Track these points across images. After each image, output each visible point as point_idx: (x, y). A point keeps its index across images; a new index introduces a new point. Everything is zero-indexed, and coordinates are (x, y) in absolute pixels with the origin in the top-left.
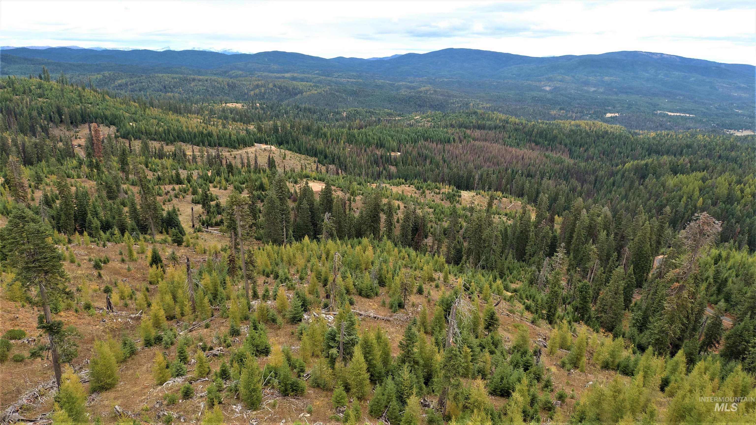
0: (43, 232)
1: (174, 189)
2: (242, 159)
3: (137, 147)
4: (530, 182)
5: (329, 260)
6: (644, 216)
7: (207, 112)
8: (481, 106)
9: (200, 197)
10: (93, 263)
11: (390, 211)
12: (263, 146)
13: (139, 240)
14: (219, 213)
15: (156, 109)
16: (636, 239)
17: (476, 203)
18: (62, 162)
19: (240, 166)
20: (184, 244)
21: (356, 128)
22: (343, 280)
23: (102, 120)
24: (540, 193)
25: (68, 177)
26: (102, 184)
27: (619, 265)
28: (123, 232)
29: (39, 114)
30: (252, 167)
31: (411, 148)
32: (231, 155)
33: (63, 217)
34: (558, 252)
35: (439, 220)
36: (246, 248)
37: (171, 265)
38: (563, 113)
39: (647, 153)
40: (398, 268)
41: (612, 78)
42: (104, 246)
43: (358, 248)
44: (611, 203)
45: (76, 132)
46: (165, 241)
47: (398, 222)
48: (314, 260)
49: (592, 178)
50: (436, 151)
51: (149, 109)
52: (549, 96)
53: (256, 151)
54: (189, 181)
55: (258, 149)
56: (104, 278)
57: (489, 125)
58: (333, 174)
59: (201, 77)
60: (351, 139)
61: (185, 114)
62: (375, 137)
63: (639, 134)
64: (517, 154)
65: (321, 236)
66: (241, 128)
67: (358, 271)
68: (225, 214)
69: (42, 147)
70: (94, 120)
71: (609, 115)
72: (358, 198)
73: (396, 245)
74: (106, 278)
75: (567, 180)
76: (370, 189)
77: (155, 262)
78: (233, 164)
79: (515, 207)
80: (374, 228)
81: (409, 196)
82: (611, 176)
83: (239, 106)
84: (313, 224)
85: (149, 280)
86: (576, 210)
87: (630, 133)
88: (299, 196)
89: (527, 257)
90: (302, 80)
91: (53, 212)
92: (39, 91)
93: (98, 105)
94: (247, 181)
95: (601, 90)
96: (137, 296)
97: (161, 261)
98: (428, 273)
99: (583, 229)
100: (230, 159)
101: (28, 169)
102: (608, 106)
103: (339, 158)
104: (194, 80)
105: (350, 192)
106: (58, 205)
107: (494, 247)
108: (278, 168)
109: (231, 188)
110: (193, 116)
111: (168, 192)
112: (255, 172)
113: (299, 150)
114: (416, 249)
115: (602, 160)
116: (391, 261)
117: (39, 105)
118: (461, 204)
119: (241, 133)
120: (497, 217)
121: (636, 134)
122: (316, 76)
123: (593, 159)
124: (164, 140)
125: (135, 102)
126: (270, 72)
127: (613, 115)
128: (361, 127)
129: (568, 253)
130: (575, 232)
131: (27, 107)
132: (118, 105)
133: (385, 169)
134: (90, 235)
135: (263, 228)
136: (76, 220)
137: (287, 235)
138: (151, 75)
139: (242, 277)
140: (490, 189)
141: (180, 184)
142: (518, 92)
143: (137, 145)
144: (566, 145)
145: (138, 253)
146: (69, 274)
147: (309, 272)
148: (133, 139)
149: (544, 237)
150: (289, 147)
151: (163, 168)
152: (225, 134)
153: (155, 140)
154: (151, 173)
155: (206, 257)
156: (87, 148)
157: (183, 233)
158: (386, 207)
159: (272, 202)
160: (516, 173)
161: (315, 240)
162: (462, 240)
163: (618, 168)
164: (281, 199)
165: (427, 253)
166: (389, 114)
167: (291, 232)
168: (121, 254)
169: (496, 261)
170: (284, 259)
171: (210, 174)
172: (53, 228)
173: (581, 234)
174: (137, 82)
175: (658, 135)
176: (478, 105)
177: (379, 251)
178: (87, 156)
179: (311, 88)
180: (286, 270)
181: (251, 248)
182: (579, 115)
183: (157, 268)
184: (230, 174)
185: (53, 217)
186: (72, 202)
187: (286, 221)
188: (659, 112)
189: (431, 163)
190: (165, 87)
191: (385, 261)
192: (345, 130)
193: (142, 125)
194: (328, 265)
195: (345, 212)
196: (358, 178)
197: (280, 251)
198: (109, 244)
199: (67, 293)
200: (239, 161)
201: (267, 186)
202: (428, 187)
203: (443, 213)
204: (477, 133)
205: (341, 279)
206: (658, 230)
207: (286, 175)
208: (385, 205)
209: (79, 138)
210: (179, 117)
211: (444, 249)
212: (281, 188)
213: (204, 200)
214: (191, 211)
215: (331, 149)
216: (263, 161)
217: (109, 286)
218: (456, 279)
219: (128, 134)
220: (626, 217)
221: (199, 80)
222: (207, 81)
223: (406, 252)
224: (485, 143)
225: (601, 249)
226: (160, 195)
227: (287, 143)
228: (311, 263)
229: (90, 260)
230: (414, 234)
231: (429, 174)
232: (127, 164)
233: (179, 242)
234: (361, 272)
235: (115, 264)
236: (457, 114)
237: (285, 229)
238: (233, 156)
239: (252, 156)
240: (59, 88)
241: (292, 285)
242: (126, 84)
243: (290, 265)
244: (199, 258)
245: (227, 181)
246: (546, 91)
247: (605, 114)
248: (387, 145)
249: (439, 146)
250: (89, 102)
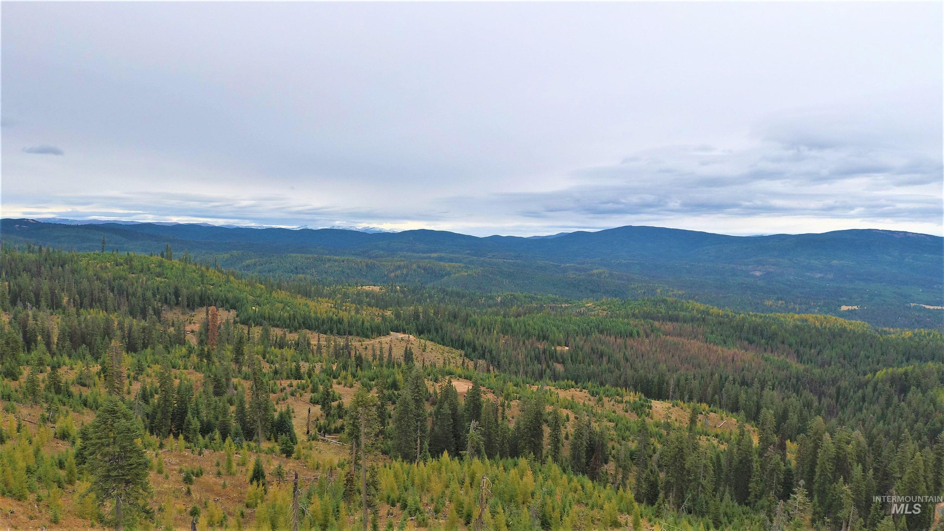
0: (133, 432)
1: (291, 386)
2: (374, 350)
3: (256, 334)
4: (746, 392)
5: (474, 487)
6: (911, 446)
7: (339, 296)
8: (670, 293)
9: (320, 395)
10: (183, 475)
11: (556, 422)
12: (400, 335)
13: (242, 448)
14: (340, 417)
15: (284, 292)
16: (905, 478)
17: (673, 418)
18: (170, 349)
19: (370, 359)
20: (294, 455)
21: (513, 316)
22: (493, 517)
23: (223, 304)
24: (762, 408)
25: (173, 368)
26: (210, 377)
27: (885, 515)
28: (224, 437)
29: (154, 295)
30: (385, 360)
31: (582, 343)
32: (362, 345)
33: (159, 415)
34: (796, 494)
35: (623, 439)
36: (369, 464)
37: (275, 483)
38: (782, 304)
39: (904, 358)
40: (568, 504)
41: (842, 262)
42: (200, 454)
43: (513, 472)
44: (863, 425)
45: (191, 316)
46: (272, 451)
47: (567, 438)
48: (454, 485)
49: (833, 390)
50: (615, 346)
51: (276, 291)
52: (761, 283)
53: (391, 341)
54: (310, 376)
55: (394, 338)
56: (193, 495)
57: (684, 316)
58: (483, 371)
59: (337, 258)
60: (506, 329)
61: (315, 298)
62: (536, 327)
63: (890, 334)
64: (725, 354)
65: (464, 452)
66: (377, 314)
67: (513, 504)
68: (347, 418)
69: (150, 332)
70: (214, 302)
71: (844, 308)
72: (514, 403)
73: (564, 471)
74: (195, 495)
75: (797, 392)
76: (530, 392)
77: (256, 477)
78: (363, 356)
79: (729, 426)
80: (535, 444)
81: (581, 404)
82: (859, 388)
83: (377, 289)
84: (455, 436)
85: (246, 501)
86: (815, 434)
87: (877, 331)
88: (439, 397)
89: (751, 498)
90: (451, 260)
91: (149, 408)
92: (158, 270)
93: (220, 286)
94: (378, 378)
95: (831, 276)
96: (228, 522)
97: (264, 477)
98: (610, 514)
99: (828, 461)
100: (361, 350)
101: (130, 357)
102: (842, 297)
103: (491, 352)
104: (329, 260)
105: (503, 394)
106: (156, 401)
107: (704, 482)
108: (415, 363)
109: (358, 385)
110: (324, 300)
111: (284, 389)
112: (388, 367)
113: (443, 339)
114: (592, 478)
115: (843, 366)
116: (558, 493)
117: (155, 285)
118: (652, 418)
119: (376, 320)
120: (703, 438)
121: (885, 332)
122: (467, 256)
123: (830, 365)
124: (288, 327)
125: (262, 284)
126: (414, 251)
127: (850, 307)
128: (519, 315)
129: (810, 495)
130: (817, 464)
131: (142, 287)
132: (242, 287)
133: (548, 366)
134: (186, 438)
135: (392, 439)
136: (173, 420)
137: (421, 448)
139: (361, 505)
140: (690, 399)
141: (299, 379)
142: (718, 277)
143: (257, 332)
144: (790, 345)
145: (238, 465)
146: (154, 488)
147: (447, 503)
148: (253, 325)
149: (773, 470)
150: (431, 337)
151: (282, 359)
152: (357, 320)
153: (277, 326)
154: (268, 365)
155: (319, 474)
156: (201, 334)
157: (294, 441)
158: (550, 417)
159: (405, 404)
160: (726, 379)
161: (456, 458)
162: (657, 469)
163: (867, 377)
164: (417, 401)
165: (609, 485)
166: (554, 301)
167: (426, 445)
168: (218, 465)
169: (707, 503)
170: (415, 482)
171: (334, 368)
172: (146, 428)
173: (826, 469)
174: (267, 262)
175: (915, 335)
176: (667, 291)
177: (541, 477)
178: (199, 343)
179: (460, 269)
180: (418, 498)
181: (374, 464)
182: (804, 306)
183: (258, 486)
184: (359, 368)
185: (147, 415)
186: (173, 396)
187: (421, 430)
188: (912, 305)
189: (609, 361)
191: (550, 493)
192: (499, 318)
193: (267, 309)
194: (473, 493)
195: (496, 421)
196: (514, 377)
197: (411, 471)
198: (206, 452)
199: (147, 512)
200: (371, 352)
201: (401, 384)
202: (607, 393)
203: (628, 429)
204: (669, 326)
205: (489, 515)
206: (935, 466)
207: (425, 371)
208: (549, 414)
209: (194, 323)
210: (308, 301)
211: (632, 480)
212: (417, 387)
213: (325, 399)
214: (307, 413)
215: (481, 340)
216: (398, 353)
217: (198, 506)
218: (652, 526)
219: (249, 319)
220: (887, 446)
221: (335, 261)
223: (578, 481)
224: (679, 339)
225: (856, 491)
226: (274, 392)
227: (429, 331)
228: (450, 489)
229: (181, 471)
230: (589, 457)
231: (606, 375)
232: (243, 354)
233: (288, 452)
234: (517, 507)
235: (209, 478)
236: (640, 302)
237: (419, 441)
238: (364, 347)
239: (386, 347)
240: (181, 267)
241: (423, 520)
242: (255, 264)
243: (423, 490)
244: (310, 475)
245: (354, 376)
246: (757, 277)
247: (840, 306)
248: (551, 337)
249: (619, 340)
250: (211, 283)
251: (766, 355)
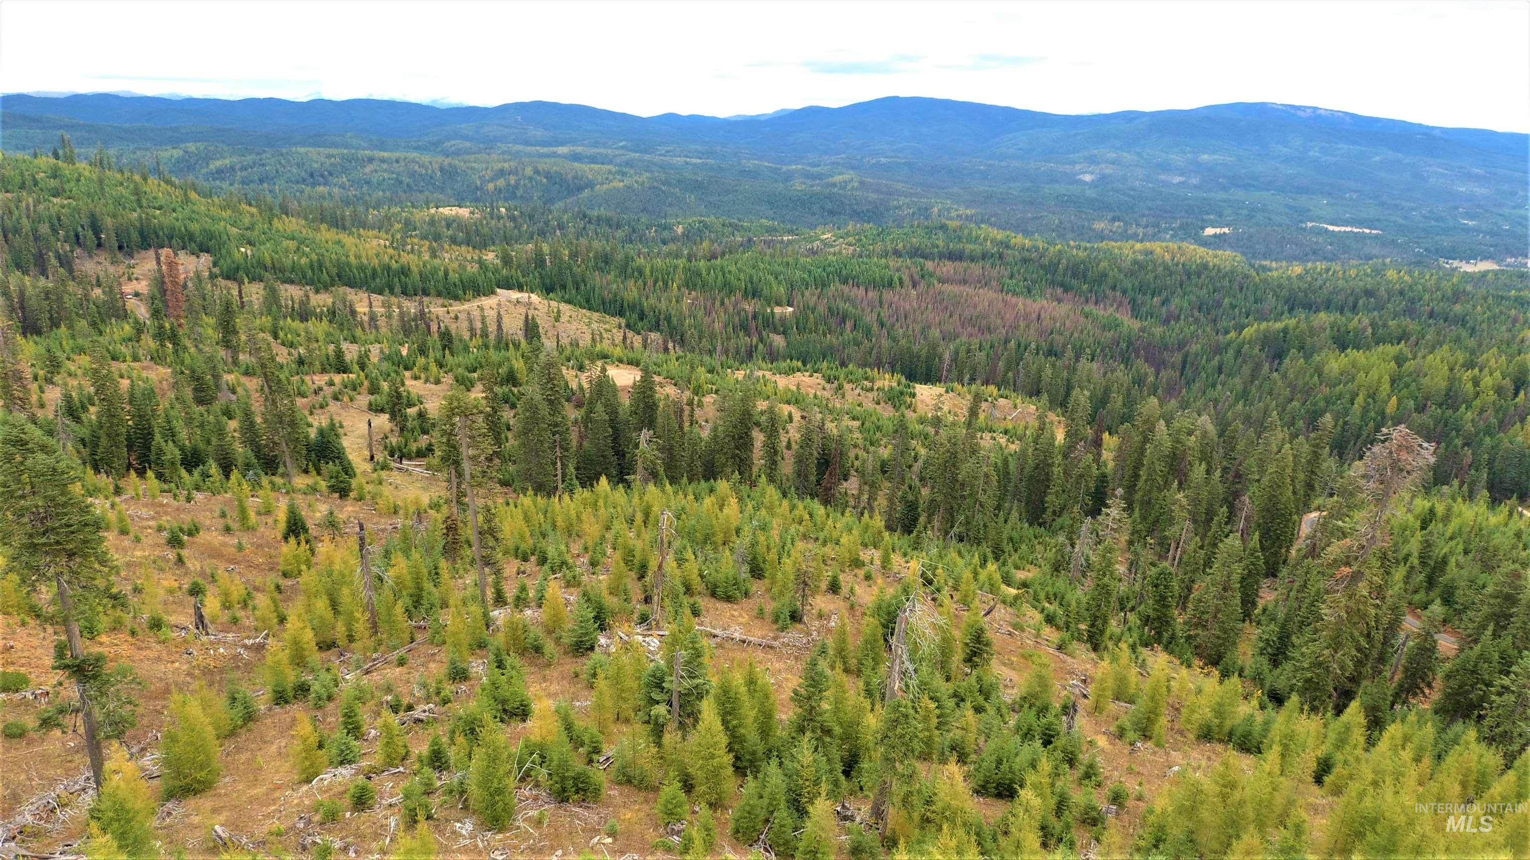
0: (63, 473)
1: (331, 384)
2: (470, 321)
3: (255, 296)
4: (1053, 366)
5: (650, 527)
6: (1280, 434)
7: (398, 226)
8: (953, 214)
9: (385, 398)
10: (166, 534)
11: (773, 425)
12: (515, 295)
13: (261, 487)
14: (425, 432)
15: (294, 220)
16: (1265, 480)
17: (946, 408)
18: (102, 328)
19: (466, 336)
20: (352, 495)
21: (704, 257)
22: (679, 566)
23: (184, 243)
24: (1073, 388)
25: (113, 359)
26: (182, 373)
27: (1231, 532)
28: (226, 469)
29: (54, 231)
30: (492, 337)
31: (815, 298)
32: (448, 312)
33: (104, 441)
34: (1109, 507)
35: (872, 444)
36: (480, 502)
37: (327, 538)
38: (1119, 227)
39: (1286, 308)
40: (789, 541)
41: (1216, 157)
42: (189, 500)
43: (708, 501)
44: (1215, 407)
45: (129, 267)
46: (314, 489)
47: (789, 447)
48: (619, 526)
49: (1177, 358)
50: (865, 303)
51: (280, 218)
52: (1090, 193)
53: (499, 305)
54: (362, 367)
55: (503, 300)
56: (189, 564)
57: (972, 251)
58: (657, 352)
59: (386, 154)
60: (693, 281)
61: (354, 230)
62: (742, 277)
63: (1270, 270)
64: (1028, 310)
65: (633, 477)
66: (469, 258)
67: (708, 547)
68: (436, 433)
69: (59, 299)
70: (166, 242)
71: (1210, 231)
72: (708, 399)
73: (785, 495)
74: (193, 565)
75: (1126, 361)
76: (732, 381)
77: (293, 531)
78: (453, 332)
79: (1024, 417)
80: (741, 460)
81: (811, 396)
82: (1215, 354)
83: (464, 212)
84: (617, 453)
85: (281, 568)
86: (1145, 422)
87: (1253, 267)
88: (587, 395)
89: (1047, 516)
90: (593, 160)
91: (84, 430)
92: (53, 183)
93: (174, 211)
94: (482, 367)
95: (1195, 181)
96: (257, 602)
97: (306, 531)
98: (850, 551)
99: (1159, 460)
100: (447, 321)
101: (31, 343)
102: (1208, 214)
103: (668, 319)
104: (371, 160)
105: (692, 387)
106: (93, 417)
107: (983, 498)
108: (544, 340)
109: (448, 379)
110: (370, 233)
111: (320, 389)
112: (497, 348)
113: (588, 301)
114: (826, 502)
115: (1197, 321)
116: (775, 526)
117: (53, 211)
118: (915, 411)
119: (469, 268)
120: (987, 436)
121: (1265, 269)
122: (621, 152)
123: (1178, 319)
124: (311, 283)
125: (250, 205)
126: (527, 143)
127: (1218, 230)
128: (714, 257)
129: (1129, 508)
130: (1143, 465)
131: (28, 217)
132: (214, 211)
133: (761, 340)
134: (160, 476)
135: (515, 462)
136: (130, 447)
137: (564, 475)
138: (284, 151)
139: (473, 562)
140: (973, 380)
141: (344, 372)
142: (1029, 184)
143: (255, 293)
144: (1124, 292)
145: (259, 513)
146: (117, 558)
147: (609, 551)
148: (246, 280)
149: (1081, 476)
150: (567, 296)
151: (309, 340)
152: (435, 270)
153: (292, 282)
154: (284, 351)
155: (399, 521)
156: (153, 298)
157: (350, 472)
158: (764, 418)
159: (532, 408)
160: (1026, 349)
161: (621, 485)
162: (918, 483)
163: (1228, 336)
164: (551, 402)
165: (848, 510)
166: (771, 230)
167: (571, 469)
168: (223, 515)
169: (985, 526)
170: (558, 524)
171: (404, 352)
172: (84, 463)
173: (1155, 470)
174: (254, 164)
175: (1307, 272)
176: (948, 210)
177: (750, 506)
178: (153, 315)
179: (611, 177)
180: (563, 547)
181: (490, 503)
182: (1150, 230)
183: (299, 544)
184: (447, 352)
185: (82, 440)
186: (123, 409)
187: (561, 447)
188: (1309, 224)
189: (855, 327)
190: (312, 175)
191: (764, 528)
192: (681, 262)
193: (266, 252)
194: (647, 536)
195: (681, 427)
196: (707, 358)
197: (550, 509)
198: (199, 496)
199: (115, 597)
200: (465, 325)
201: (522, 376)
202: (850, 377)
203: (879, 428)
204: (948, 268)
205: (675, 564)
206: (1309, 462)
207: (561, 354)
208: (762, 413)
209: (137, 279)
210: (341, 236)
211: (882, 502)
212: (550, 380)
213: (395, 405)
214: (367, 427)
215: (652, 301)
216: (513, 325)
217: (199, 580)
218: (907, 562)
219: (238, 269)
220: (1244, 434)
221: (383, 161)
222: (397, 161)
223: (805, 508)
224: (962, 288)
225: (1195, 501)
226: (302, 395)
227: (564, 287)
228: (613, 532)
229: (160, 529)
230: (821, 473)
231: (852, 350)
232: (236, 332)
233: (343, 491)
234: (715, 550)
235: (212, 537)
236: (906, 230)
237: (559, 464)
238: (452, 315)
239: (491, 314)
240: (94, 177)
241: (574, 577)
242: (232, 168)
243: (570, 536)
244: (385, 523)
245: (441, 366)
246: (1086, 183)
247: (1203, 228)
248: (766, 292)
249: (870, 294)
250: (157, 205)
251: (1087, 309)
